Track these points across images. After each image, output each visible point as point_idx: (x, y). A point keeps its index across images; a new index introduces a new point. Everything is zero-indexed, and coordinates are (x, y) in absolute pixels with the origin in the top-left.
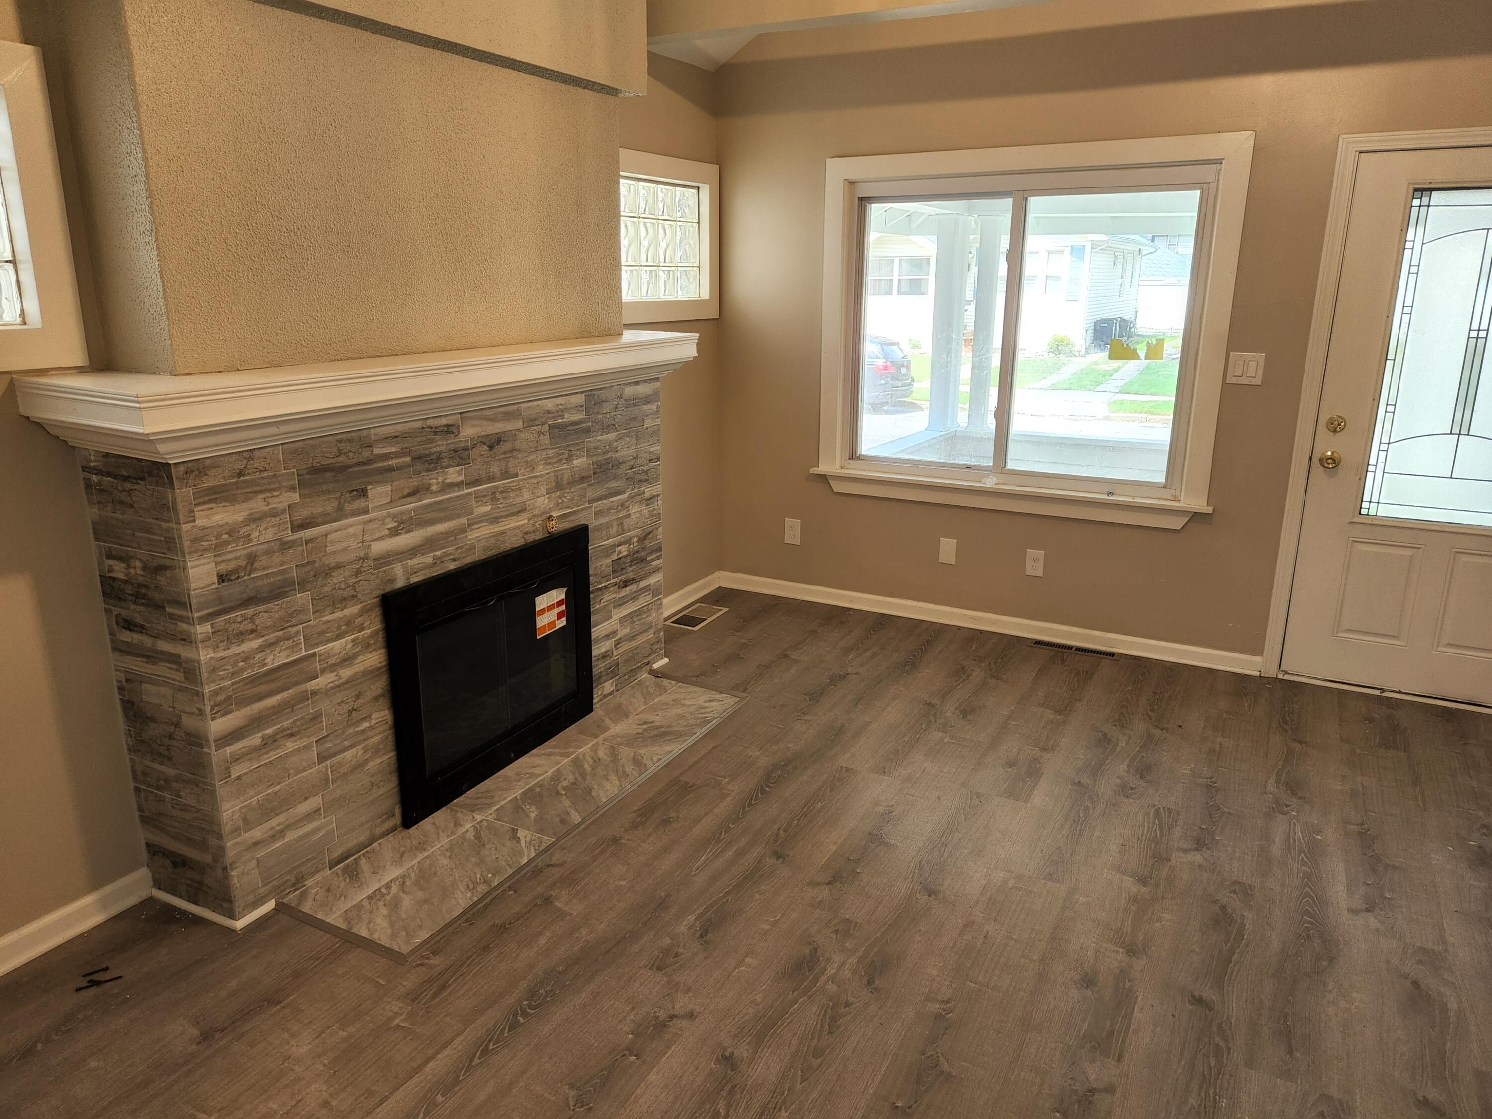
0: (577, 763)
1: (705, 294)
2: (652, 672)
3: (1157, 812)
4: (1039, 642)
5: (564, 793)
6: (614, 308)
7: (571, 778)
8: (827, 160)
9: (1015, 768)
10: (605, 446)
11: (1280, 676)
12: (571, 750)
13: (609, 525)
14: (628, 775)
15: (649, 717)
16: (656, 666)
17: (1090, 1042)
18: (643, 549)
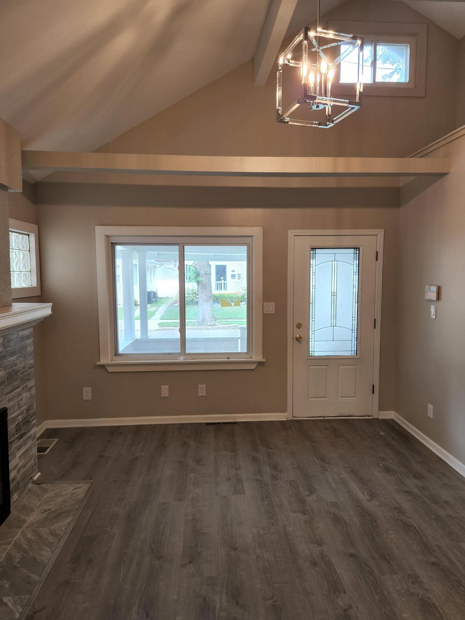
0: (17, 546)
1: (35, 284)
2: (34, 482)
3: (290, 483)
4: (208, 424)
5: (19, 566)
6: (8, 292)
7: (18, 555)
8: (96, 227)
9: (231, 480)
10: (11, 364)
11: (294, 419)
12: (9, 539)
13: (14, 406)
14: (52, 543)
15: (46, 507)
16: (35, 478)
17: (332, 590)
18: (28, 415)
